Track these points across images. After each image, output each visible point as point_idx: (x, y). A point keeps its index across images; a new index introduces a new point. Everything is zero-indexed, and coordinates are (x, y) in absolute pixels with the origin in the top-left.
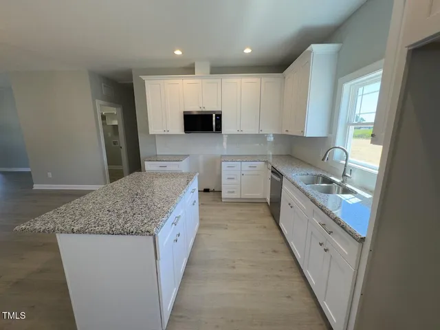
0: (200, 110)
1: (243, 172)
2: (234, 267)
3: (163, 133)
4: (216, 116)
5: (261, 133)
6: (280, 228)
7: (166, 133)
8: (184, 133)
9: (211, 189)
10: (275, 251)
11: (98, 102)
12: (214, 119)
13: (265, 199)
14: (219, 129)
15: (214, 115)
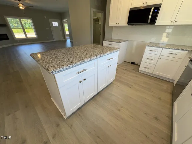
0: (143, 5)
2: (119, 110)
4: (155, 9)
6: (172, 105)
7: (117, 25)
8: (127, 25)
9: (136, 63)
10: (156, 118)
11: (93, 10)
12: (151, 12)
13: (174, 80)
15: (153, 9)
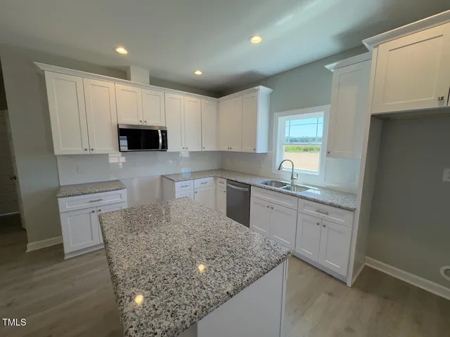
0: (140, 124)
1: (195, 190)
3: (83, 152)
4: (162, 132)
5: (203, 150)
12: (160, 135)
14: (165, 147)
15: (159, 131)
